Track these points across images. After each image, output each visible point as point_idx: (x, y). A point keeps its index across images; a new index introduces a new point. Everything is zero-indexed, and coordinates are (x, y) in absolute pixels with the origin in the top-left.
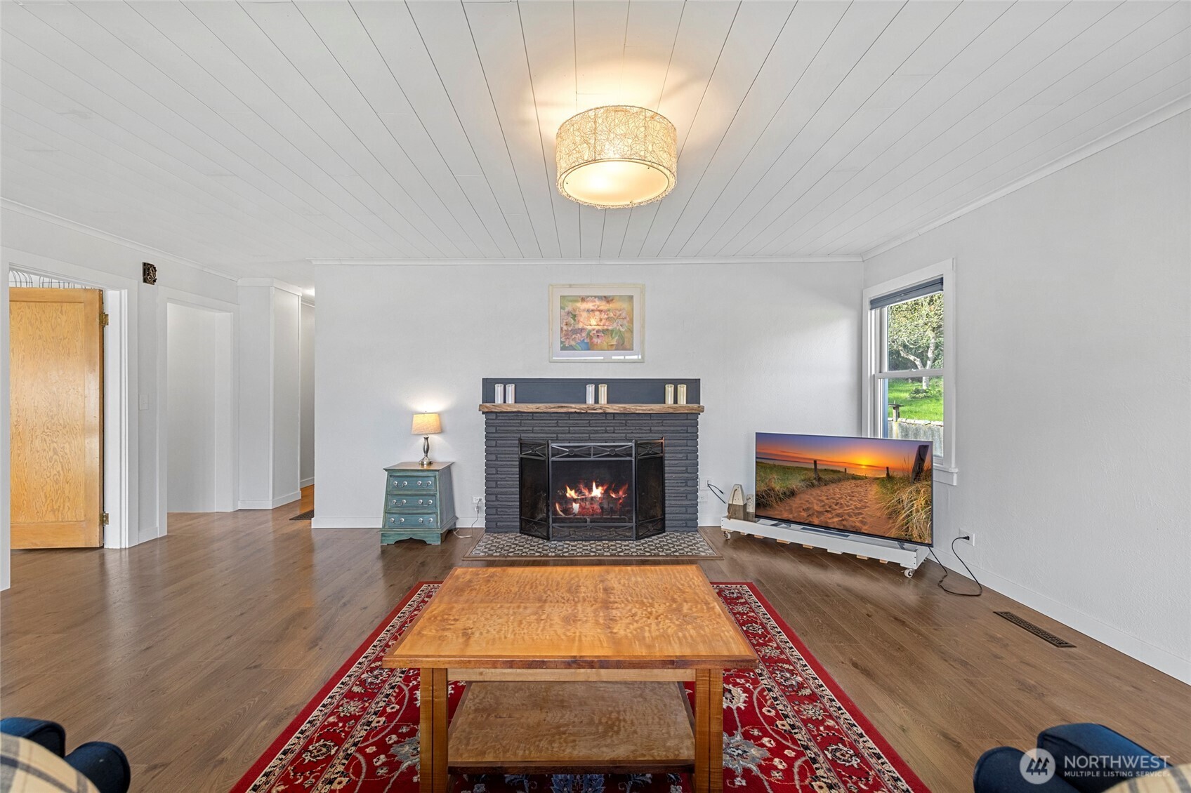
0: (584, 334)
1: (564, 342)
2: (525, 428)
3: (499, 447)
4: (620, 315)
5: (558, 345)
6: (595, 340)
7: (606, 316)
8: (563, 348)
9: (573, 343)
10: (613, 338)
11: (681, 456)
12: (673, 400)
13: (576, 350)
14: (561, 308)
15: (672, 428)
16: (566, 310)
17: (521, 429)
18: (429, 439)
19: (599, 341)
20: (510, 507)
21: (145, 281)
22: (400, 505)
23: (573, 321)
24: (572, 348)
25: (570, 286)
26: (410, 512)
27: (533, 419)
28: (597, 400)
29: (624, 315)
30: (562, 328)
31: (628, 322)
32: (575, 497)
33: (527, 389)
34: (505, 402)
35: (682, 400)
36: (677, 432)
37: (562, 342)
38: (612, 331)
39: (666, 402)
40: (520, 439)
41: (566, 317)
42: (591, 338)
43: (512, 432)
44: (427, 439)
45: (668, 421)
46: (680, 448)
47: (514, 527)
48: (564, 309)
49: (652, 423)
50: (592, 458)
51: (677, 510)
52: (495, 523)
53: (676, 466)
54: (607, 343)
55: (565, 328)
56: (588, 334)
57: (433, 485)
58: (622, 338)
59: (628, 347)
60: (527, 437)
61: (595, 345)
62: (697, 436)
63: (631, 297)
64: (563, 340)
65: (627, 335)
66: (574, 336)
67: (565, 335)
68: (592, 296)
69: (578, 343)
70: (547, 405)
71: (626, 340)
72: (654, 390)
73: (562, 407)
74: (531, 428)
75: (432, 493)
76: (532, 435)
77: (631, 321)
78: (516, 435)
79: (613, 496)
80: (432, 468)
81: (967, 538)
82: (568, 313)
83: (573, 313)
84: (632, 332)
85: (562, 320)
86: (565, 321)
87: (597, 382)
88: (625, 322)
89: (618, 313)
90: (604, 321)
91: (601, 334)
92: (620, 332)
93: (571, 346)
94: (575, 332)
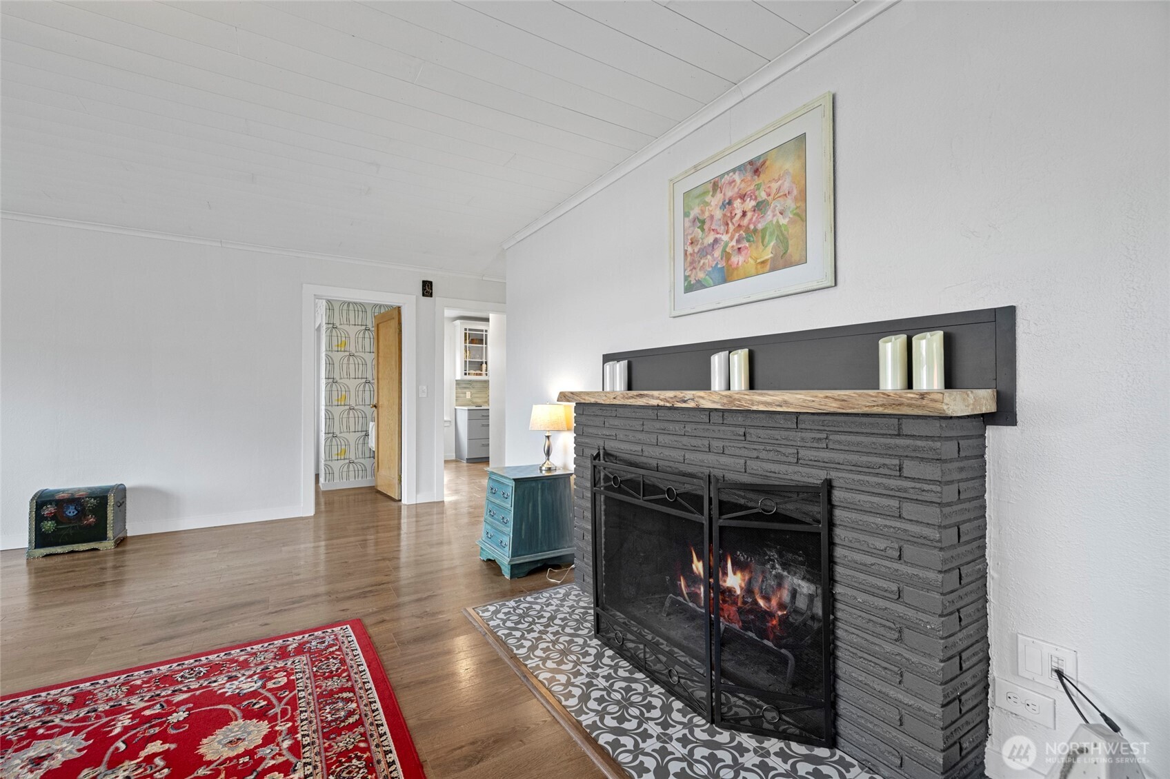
0: (719, 253)
1: (689, 276)
3: (586, 458)
4: (778, 190)
5: (681, 285)
6: (737, 259)
7: (753, 203)
8: (689, 288)
9: (701, 275)
10: (767, 247)
11: (881, 544)
13: (705, 287)
14: (685, 214)
15: (854, 458)
16: (692, 216)
18: (551, 438)
19: (742, 260)
21: (424, 295)
22: (492, 515)
23: (700, 234)
24: (700, 285)
25: (696, 168)
26: (496, 526)
27: (617, 416)
28: (729, 383)
29: (788, 187)
30: (686, 251)
31: (796, 199)
35: (930, 379)
36: (870, 470)
37: (686, 278)
38: (765, 230)
40: (603, 449)
41: (691, 229)
42: (730, 258)
44: (548, 437)
45: (843, 438)
46: (879, 521)
48: (689, 215)
49: (803, 439)
52: (582, 575)
54: (755, 260)
55: (690, 250)
56: (724, 251)
58: (783, 241)
59: (796, 257)
61: (734, 269)
64: (687, 273)
65: (793, 230)
66: (702, 262)
67: (691, 263)
68: (728, 173)
69: (709, 274)
71: (790, 242)
75: (509, 508)
77: (801, 196)
82: (695, 219)
83: (701, 218)
85: (685, 236)
86: (689, 237)
88: (790, 203)
89: (775, 186)
90: (749, 215)
91: (745, 244)
92: (779, 226)
93: (698, 281)
94: (704, 252)
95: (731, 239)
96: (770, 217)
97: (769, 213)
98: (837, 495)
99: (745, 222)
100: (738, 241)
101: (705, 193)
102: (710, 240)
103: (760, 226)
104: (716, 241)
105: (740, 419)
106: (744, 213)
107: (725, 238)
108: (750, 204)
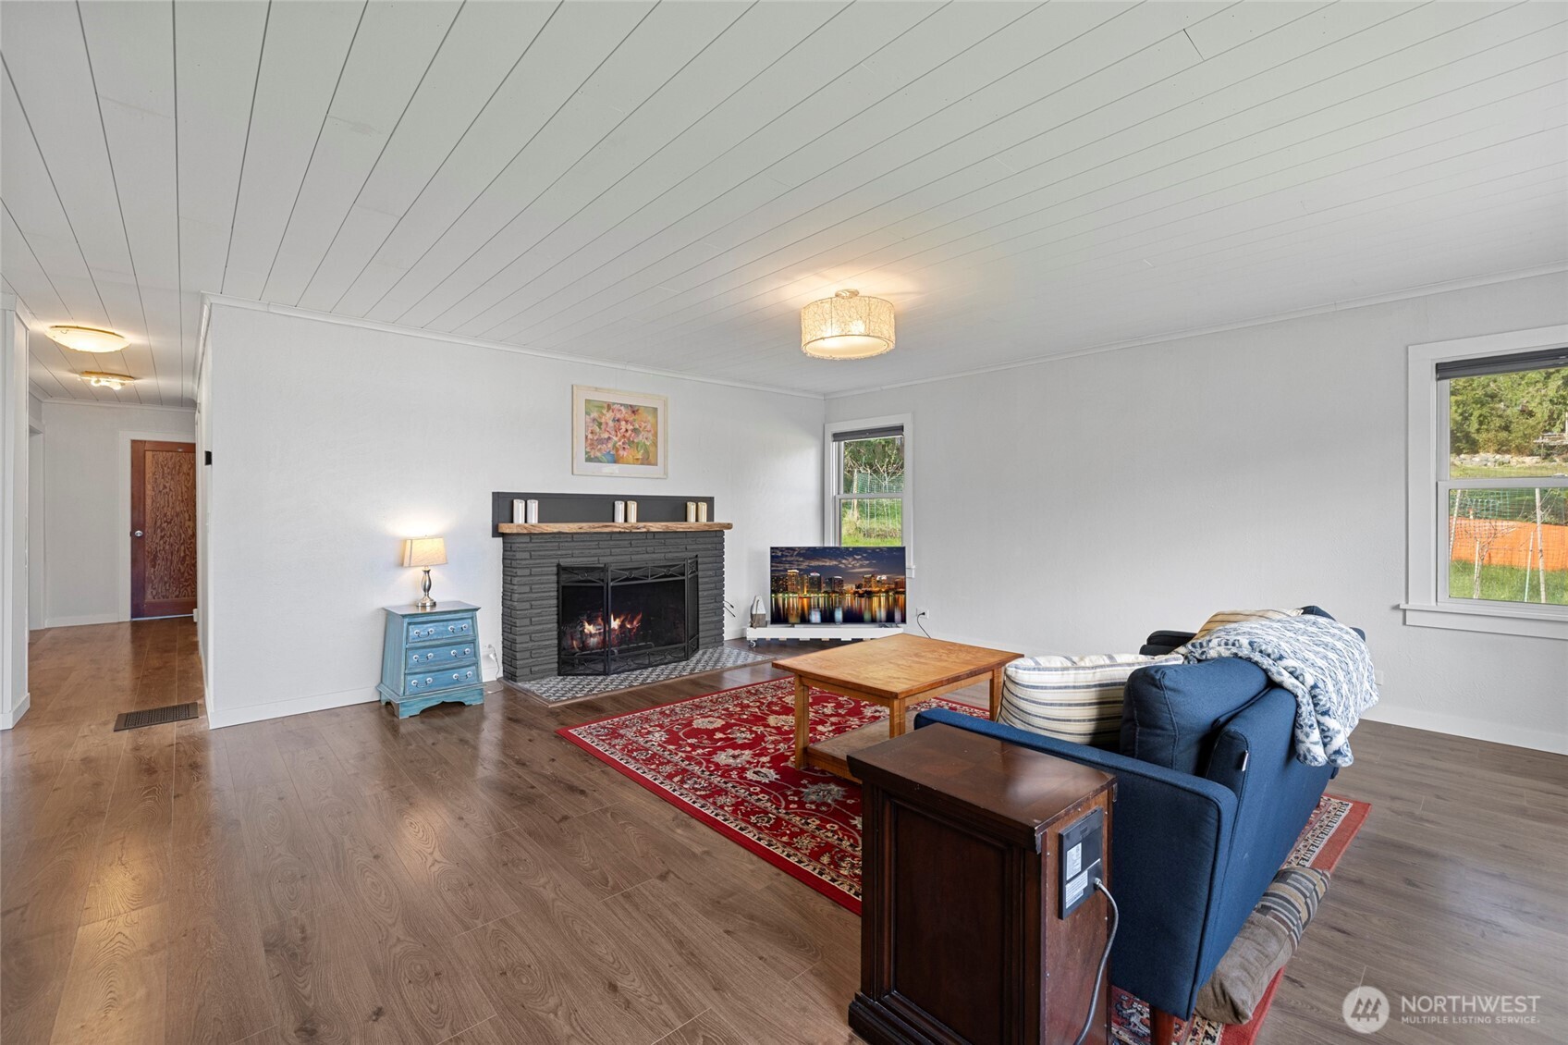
0: (610, 445)
1: (589, 452)
2: (564, 552)
3: (535, 575)
4: (645, 427)
5: (583, 456)
6: (621, 452)
7: (632, 427)
8: (589, 459)
9: (598, 454)
10: (638, 452)
11: (711, 573)
12: (696, 518)
13: (601, 462)
14: (586, 413)
15: (703, 546)
16: (592, 416)
17: (559, 553)
18: (430, 573)
19: (625, 454)
20: (546, 647)
22: (424, 660)
23: (598, 430)
24: (597, 460)
25: (595, 390)
26: (441, 667)
27: (573, 541)
28: (626, 518)
29: (649, 427)
30: (586, 437)
31: (653, 435)
32: (593, 632)
33: (553, 505)
34: (526, 522)
35: (703, 518)
36: (708, 550)
37: (587, 453)
38: (638, 443)
39: (688, 519)
40: (558, 566)
41: (591, 424)
42: (617, 450)
43: (550, 557)
44: (427, 571)
47: (552, 670)
48: (589, 415)
50: (650, 580)
51: (708, 627)
52: (528, 670)
53: (707, 583)
54: (633, 457)
55: (590, 436)
56: (614, 445)
57: (471, 628)
58: (647, 452)
59: (653, 462)
60: (565, 562)
61: (621, 458)
62: (723, 552)
63: (656, 409)
64: (588, 450)
65: (652, 449)
66: (599, 446)
67: (591, 445)
68: (616, 404)
69: (604, 455)
70: (591, 524)
71: (650, 453)
72: (676, 507)
73: (607, 526)
74: (570, 552)
75: (469, 639)
76: (573, 560)
77: (656, 435)
78: (553, 561)
79: (629, 626)
80: (437, 609)
81: (924, 614)
82: (594, 420)
83: (598, 420)
84: (656, 447)
85: (587, 427)
86: (590, 429)
87: (626, 499)
88: (650, 435)
89: (643, 425)
90: (630, 432)
91: (626, 446)
92: (645, 445)
93: (596, 457)
94: (601, 441)
95: (620, 441)
96: (640, 439)
97: (641, 436)
98: (700, 560)
99: (628, 435)
100: (623, 443)
101: (602, 407)
102: (606, 436)
103: (636, 441)
104: (609, 438)
105: (662, 536)
106: (627, 431)
107: (615, 439)
108: (630, 427)
